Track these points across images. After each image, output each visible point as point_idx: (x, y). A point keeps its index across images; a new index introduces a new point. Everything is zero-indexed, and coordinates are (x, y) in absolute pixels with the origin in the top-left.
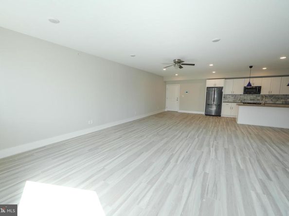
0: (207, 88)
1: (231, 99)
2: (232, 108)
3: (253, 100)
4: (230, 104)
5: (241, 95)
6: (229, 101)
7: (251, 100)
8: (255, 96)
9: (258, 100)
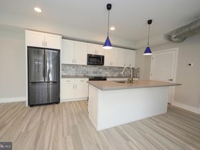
0: (28, 47)
1: (72, 72)
2: (75, 87)
4: (72, 80)
5: (83, 66)
7: (94, 73)
9: (100, 73)
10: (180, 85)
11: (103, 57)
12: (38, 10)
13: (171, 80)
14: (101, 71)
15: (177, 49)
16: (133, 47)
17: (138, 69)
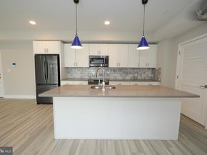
0: (36, 55)
6: (76, 77)
10: (198, 96)
11: (107, 57)
12: (33, 23)
14: (109, 73)
17: (160, 69)
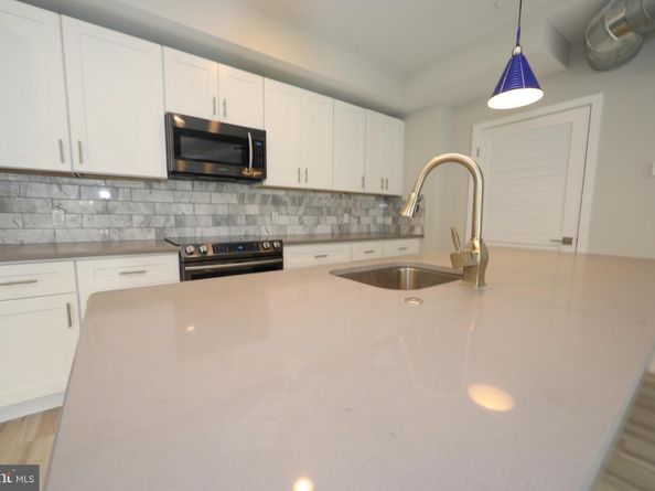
3: (228, 220)
5: (150, 182)
7: (217, 222)
8: (233, 199)
9: (251, 220)
11: (260, 136)
13: (567, 241)
15: (597, 100)
16: (396, 101)
